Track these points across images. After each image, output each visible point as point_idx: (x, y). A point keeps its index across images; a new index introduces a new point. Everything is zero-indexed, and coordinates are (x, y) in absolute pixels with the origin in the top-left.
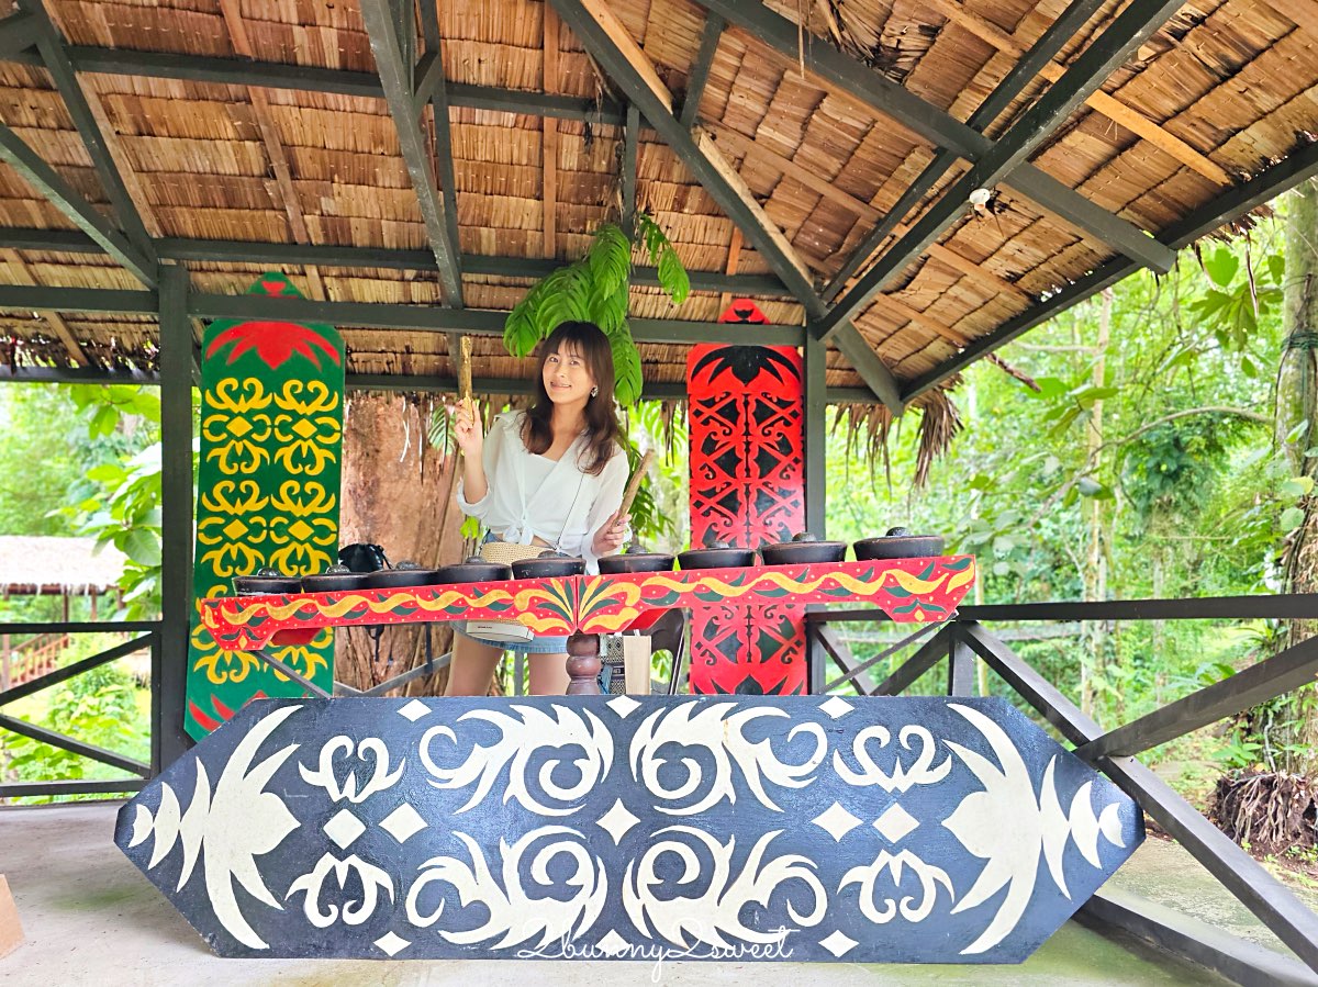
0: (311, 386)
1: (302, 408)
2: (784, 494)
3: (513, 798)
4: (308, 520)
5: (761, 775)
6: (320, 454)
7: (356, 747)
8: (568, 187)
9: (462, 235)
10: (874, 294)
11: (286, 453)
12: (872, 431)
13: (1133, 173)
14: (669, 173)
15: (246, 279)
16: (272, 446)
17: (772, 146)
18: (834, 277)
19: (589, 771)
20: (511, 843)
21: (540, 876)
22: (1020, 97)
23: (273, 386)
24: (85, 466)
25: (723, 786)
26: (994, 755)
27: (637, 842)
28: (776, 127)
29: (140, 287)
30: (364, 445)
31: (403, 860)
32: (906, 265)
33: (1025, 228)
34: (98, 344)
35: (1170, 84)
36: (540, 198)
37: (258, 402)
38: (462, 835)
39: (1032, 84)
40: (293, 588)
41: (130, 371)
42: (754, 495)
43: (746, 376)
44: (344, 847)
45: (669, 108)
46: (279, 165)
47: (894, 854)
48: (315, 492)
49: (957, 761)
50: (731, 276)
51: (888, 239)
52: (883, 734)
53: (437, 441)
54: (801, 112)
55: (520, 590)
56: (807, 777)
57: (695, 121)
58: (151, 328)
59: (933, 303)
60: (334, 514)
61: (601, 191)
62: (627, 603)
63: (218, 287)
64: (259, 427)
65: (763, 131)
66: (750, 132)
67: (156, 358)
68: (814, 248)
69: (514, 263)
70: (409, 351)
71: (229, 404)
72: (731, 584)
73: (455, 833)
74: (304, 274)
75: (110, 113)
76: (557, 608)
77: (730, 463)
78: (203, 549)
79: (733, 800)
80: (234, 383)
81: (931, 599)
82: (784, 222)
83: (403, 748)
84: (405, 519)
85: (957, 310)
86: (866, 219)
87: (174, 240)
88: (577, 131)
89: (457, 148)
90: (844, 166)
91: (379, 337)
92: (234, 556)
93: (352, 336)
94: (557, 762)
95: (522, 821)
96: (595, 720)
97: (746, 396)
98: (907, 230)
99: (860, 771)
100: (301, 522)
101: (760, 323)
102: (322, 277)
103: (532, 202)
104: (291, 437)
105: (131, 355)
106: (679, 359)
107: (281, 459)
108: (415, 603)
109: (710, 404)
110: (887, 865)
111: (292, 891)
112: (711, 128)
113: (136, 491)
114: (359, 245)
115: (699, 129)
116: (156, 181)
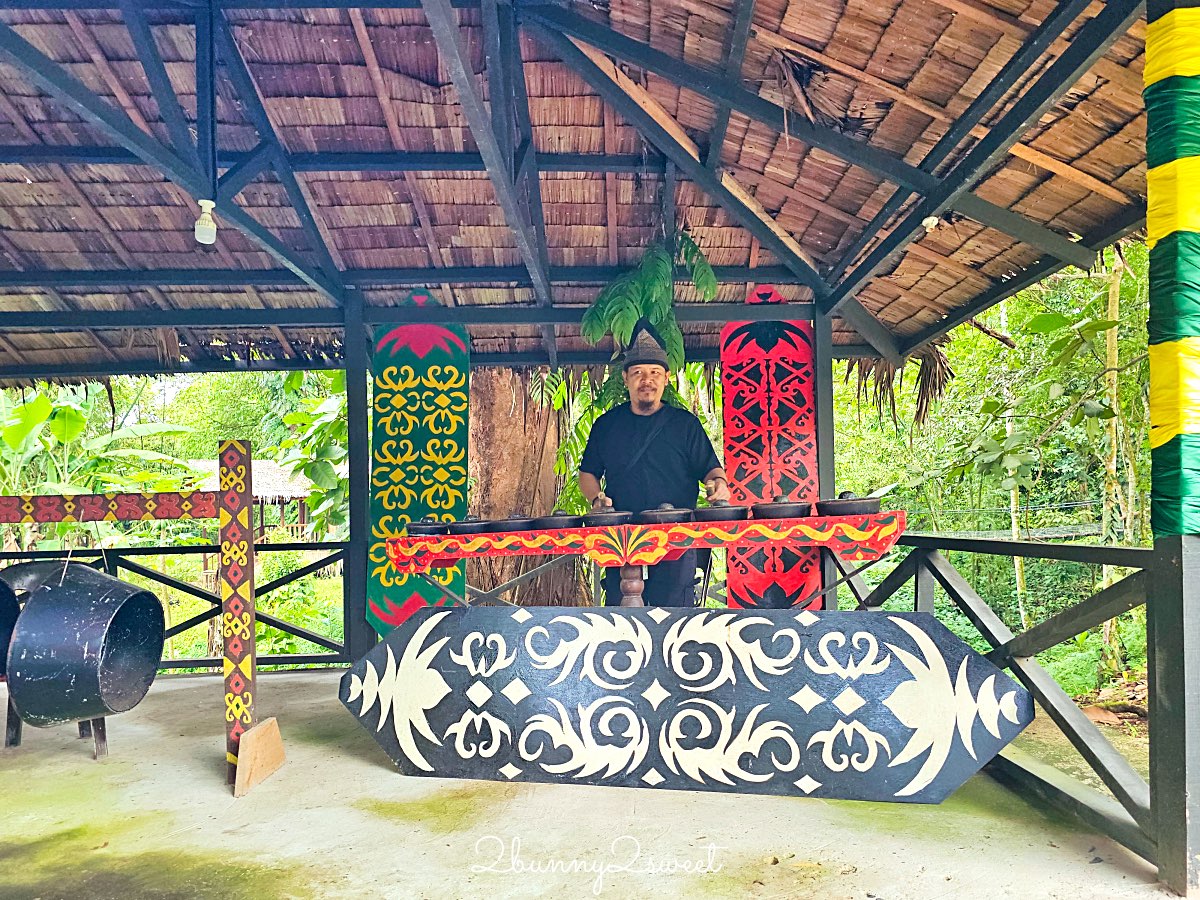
0: (447, 370)
1: (440, 386)
2: (800, 438)
3: (586, 676)
4: (446, 467)
5: (754, 665)
6: (454, 419)
7: (485, 640)
8: (625, 216)
9: (550, 255)
10: (870, 276)
11: (431, 419)
12: (878, 378)
13: (1055, 195)
14: (701, 199)
15: (400, 293)
16: (421, 414)
17: (777, 180)
18: (836, 266)
19: (636, 659)
20: (586, 706)
21: (604, 728)
22: (960, 145)
23: (420, 372)
24: (273, 402)
25: (727, 672)
26: (922, 655)
27: (668, 709)
28: (778, 166)
29: (332, 306)
30: (482, 400)
31: (517, 716)
32: (891, 257)
33: (980, 231)
34: (302, 342)
35: (1070, 137)
36: (605, 225)
37: (411, 383)
38: (554, 701)
39: (965, 139)
40: (442, 531)
41: (324, 360)
42: (775, 440)
43: (767, 345)
44: (479, 706)
45: (697, 159)
46: (423, 217)
47: (848, 723)
48: (450, 446)
49: (894, 657)
50: (753, 269)
51: (874, 239)
52: (841, 639)
53: (536, 396)
54: (798, 157)
55: (588, 534)
56: (787, 667)
57: (717, 163)
58: (337, 330)
59: (916, 283)
60: (464, 463)
61: (650, 216)
62: (659, 544)
63: (382, 301)
64: (412, 401)
65: (768, 169)
66: (760, 169)
67: (341, 351)
68: (818, 245)
69: (588, 271)
70: (514, 336)
71: (391, 385)
72: (729, 532)
73: (549, 699)
74: (441, 288)
75: (314, 194)
76: (613, 546)
77: (755, 414)
78: (376, 490)
79: (734, 682)
80: (394, 369)
81: (867, 544)
82: (791, 228)
83: (514, 642)
84: (513, 455)
85: (936, 288)
86: (854, 227)
87: (353, 272)
88: (631, 177)
89: (544, 196)
90: (833, 191)
91: (492, 328)
92: (397, 494)
93: (473, 328)
94: (615, 653)
95: (594, 693)
96: (640, 625)
97: (768, 361)
98: (888, 233)
99: (824, 664)
100: (441, 469)
101: (778, 303)
102: (452, 289)
103: (600, 228)
104: (433, 407)
105: (324, 349)
106: (716, 330)
107: (427, 423)
108: (521, 542)
109: (739, 368)
110: (842, 731)
111: (447, 734)
112: (730, 168)
113: (319, 432)
114: (477, 265)
115: (721, 169)
116: (343, 235)
